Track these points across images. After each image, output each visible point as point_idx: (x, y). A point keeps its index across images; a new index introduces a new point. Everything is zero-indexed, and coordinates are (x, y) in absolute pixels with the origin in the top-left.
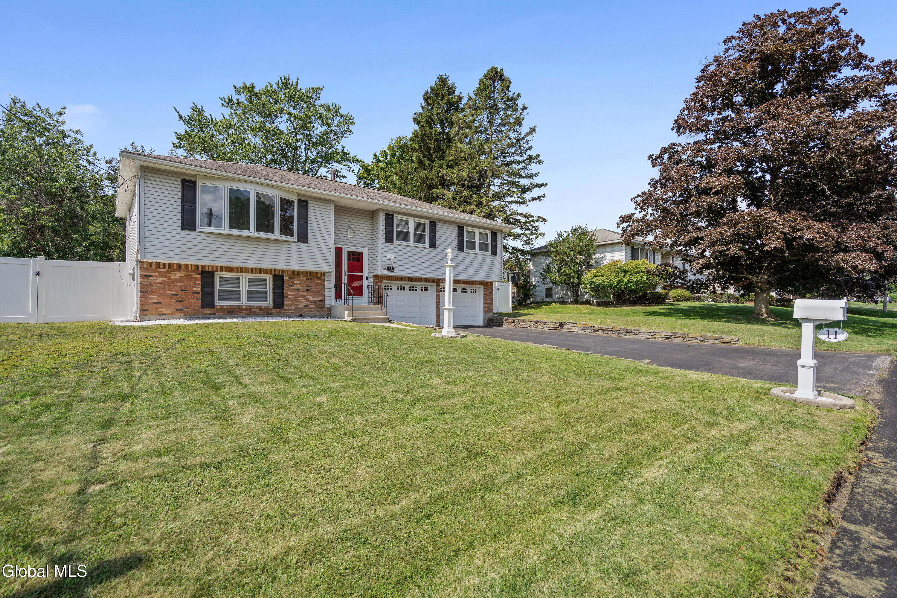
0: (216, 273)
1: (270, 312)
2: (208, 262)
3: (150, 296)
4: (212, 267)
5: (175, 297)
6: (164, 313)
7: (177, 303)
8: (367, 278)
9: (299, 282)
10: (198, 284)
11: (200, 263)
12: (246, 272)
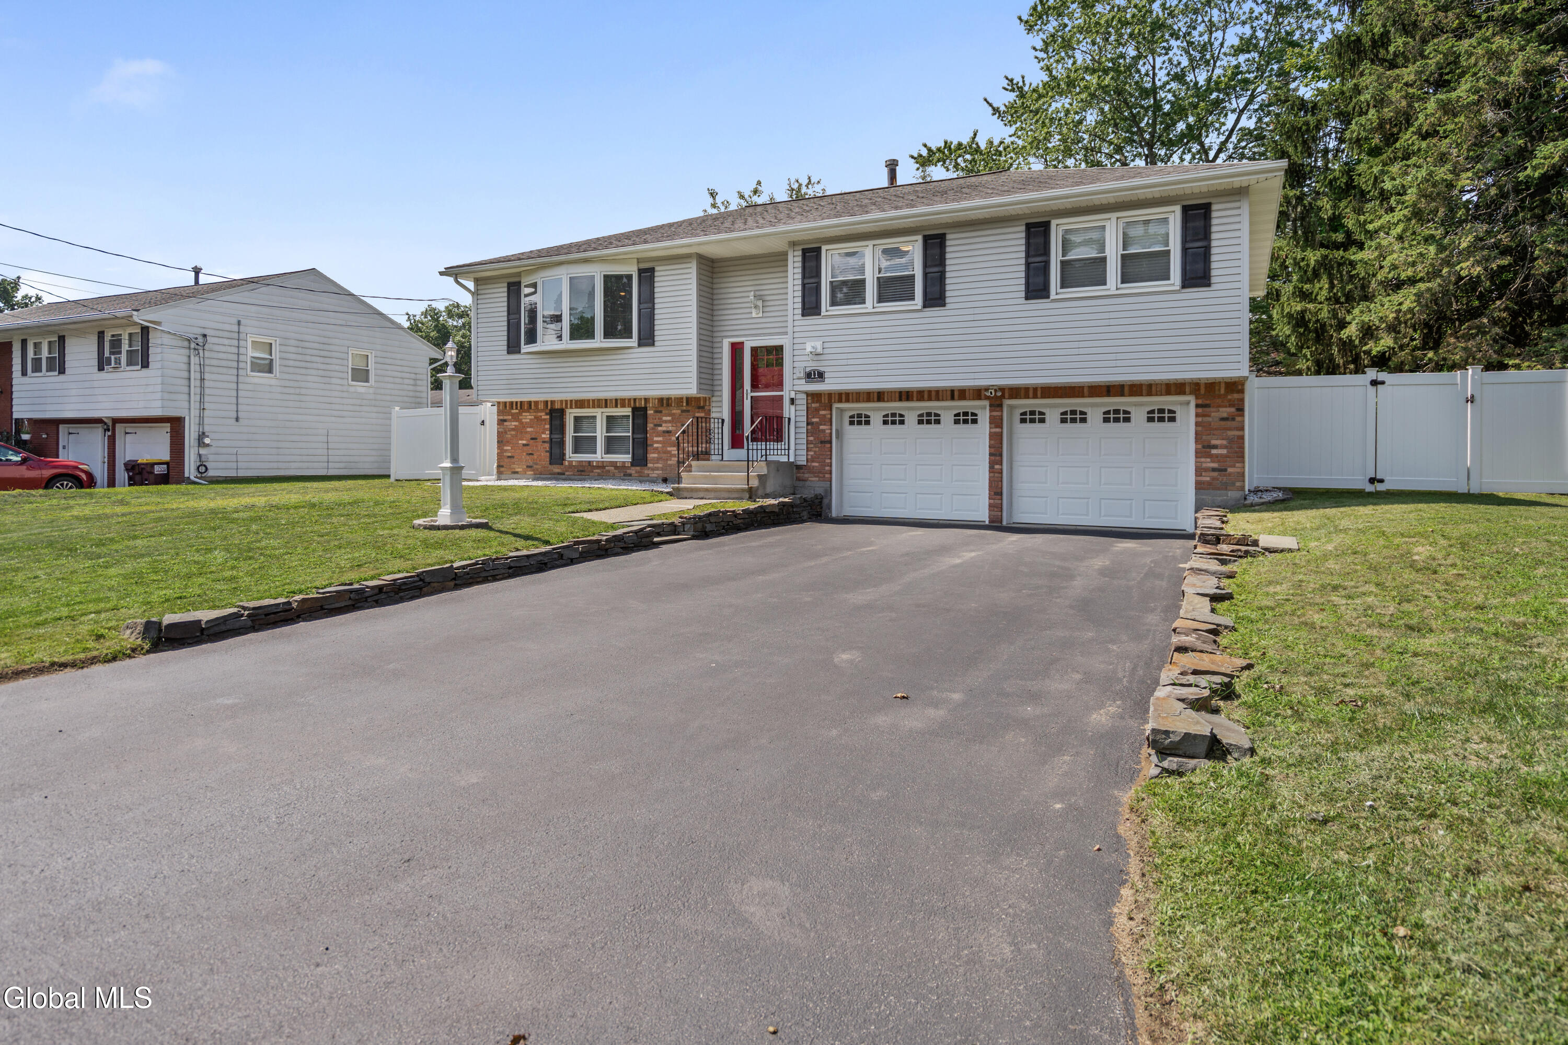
0: (568, 411)
1: (629, 471)
2: (558, 396)
3: (506, 448)
4: (561, 401)
5: (525, 448)
6: (517, 470)
7: (528, 457)
8: (792, 401)
9: (669, 418)
10: (546, 429)
11: (549, 397)
12: (599, 407)
